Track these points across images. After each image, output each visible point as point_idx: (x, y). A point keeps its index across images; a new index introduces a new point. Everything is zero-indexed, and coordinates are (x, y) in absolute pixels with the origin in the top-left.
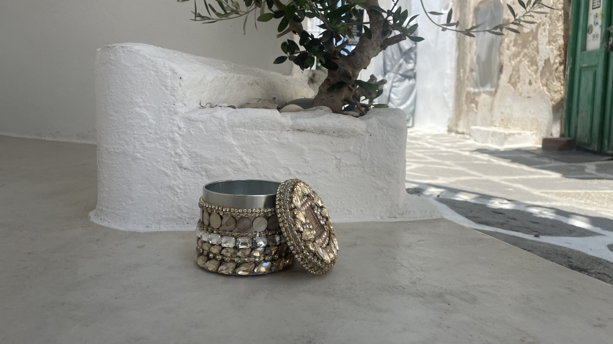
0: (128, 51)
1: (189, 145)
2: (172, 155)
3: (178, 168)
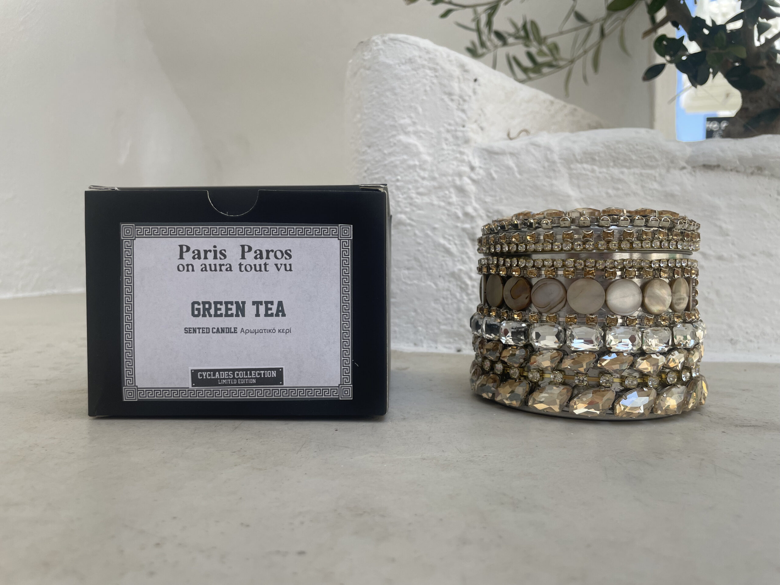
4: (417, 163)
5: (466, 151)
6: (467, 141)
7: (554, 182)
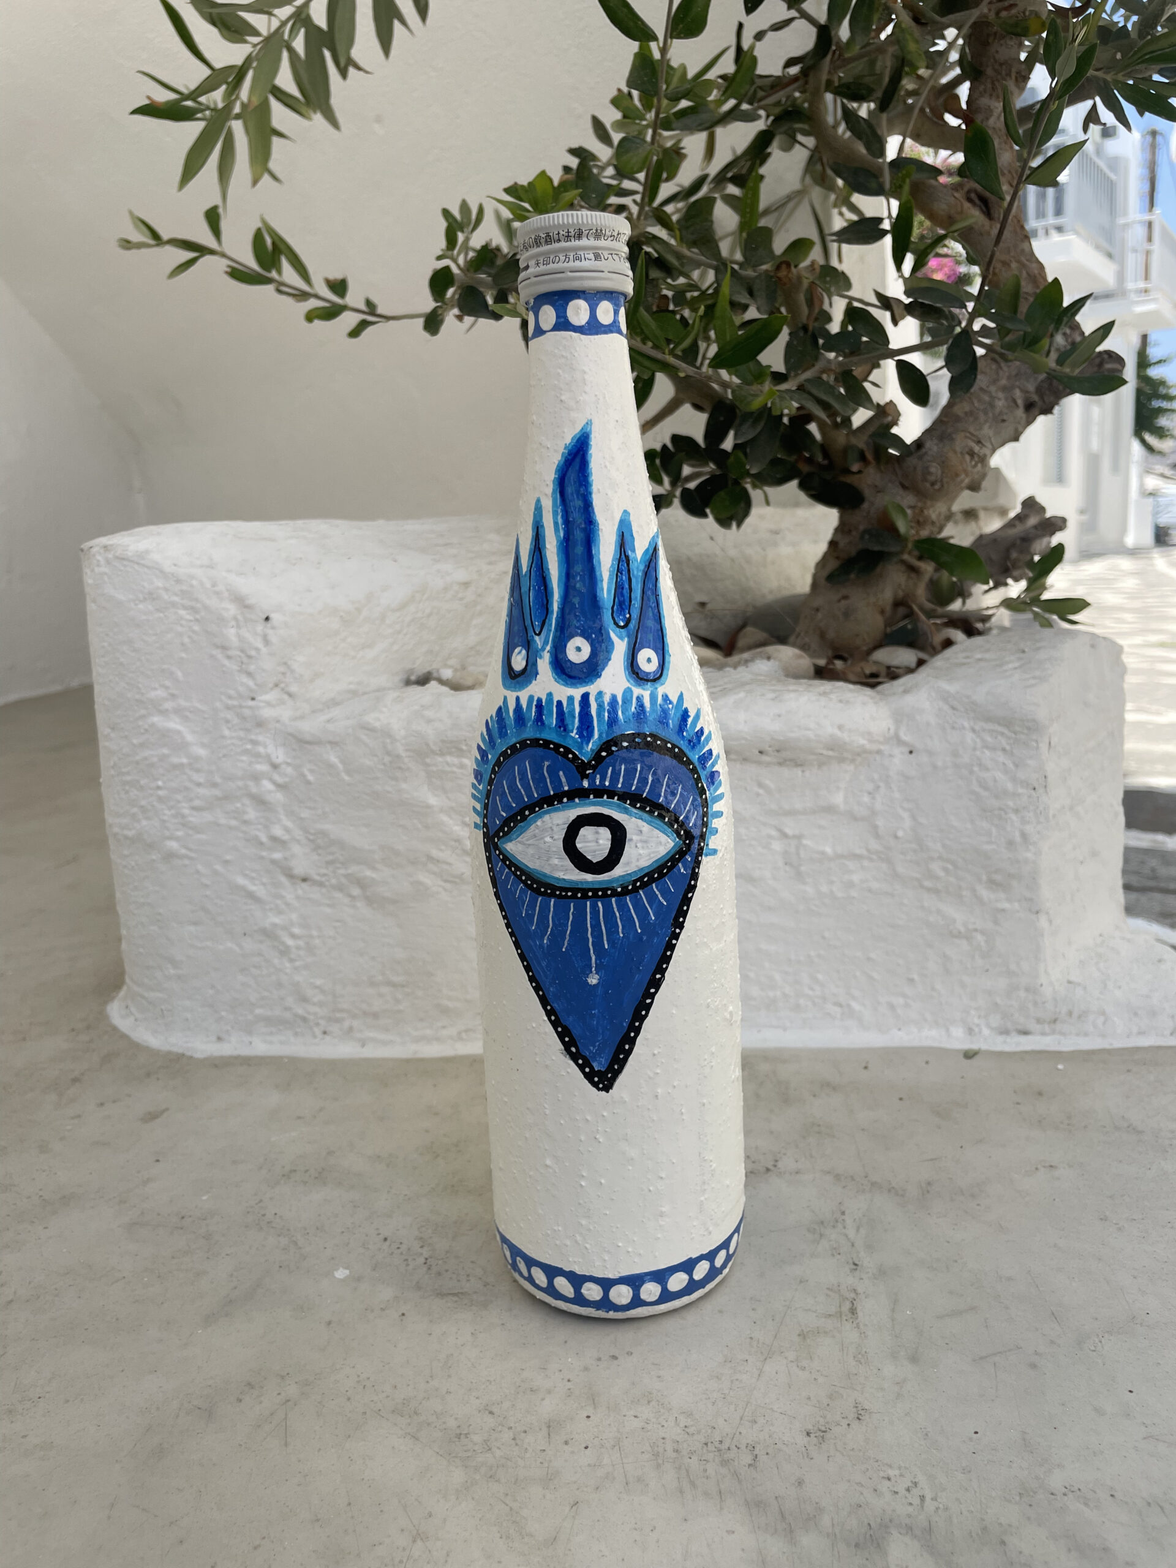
0: (117, 558)
1: (305, 814)
2: (262, 844)
3: (283, 879)
4: (185, 761)
5: (260, 738)
6: (260, 724)
7: (404, 786)
